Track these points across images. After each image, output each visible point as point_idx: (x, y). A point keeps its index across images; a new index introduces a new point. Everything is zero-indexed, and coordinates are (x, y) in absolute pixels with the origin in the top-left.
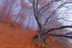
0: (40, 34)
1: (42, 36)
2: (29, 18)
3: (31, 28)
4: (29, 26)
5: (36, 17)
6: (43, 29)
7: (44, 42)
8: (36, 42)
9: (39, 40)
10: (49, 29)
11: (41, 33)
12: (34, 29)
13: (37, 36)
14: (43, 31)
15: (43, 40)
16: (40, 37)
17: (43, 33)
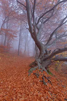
0: (41, 59)
1: (44, 62)
2: (20, 35)
3: (23, 53)
4: (20, 50)
5: (33, 31)
6: (45, 52)
7: (47, 71)
8: (35, 71)
9: (40, 68)
10: (55, 50)
11: (41, 57)
12: (29, 54)
13: (36, 62)
14: (45, 54)
15: (46, 68)
16: (41, 63)
17: (45, 57)
